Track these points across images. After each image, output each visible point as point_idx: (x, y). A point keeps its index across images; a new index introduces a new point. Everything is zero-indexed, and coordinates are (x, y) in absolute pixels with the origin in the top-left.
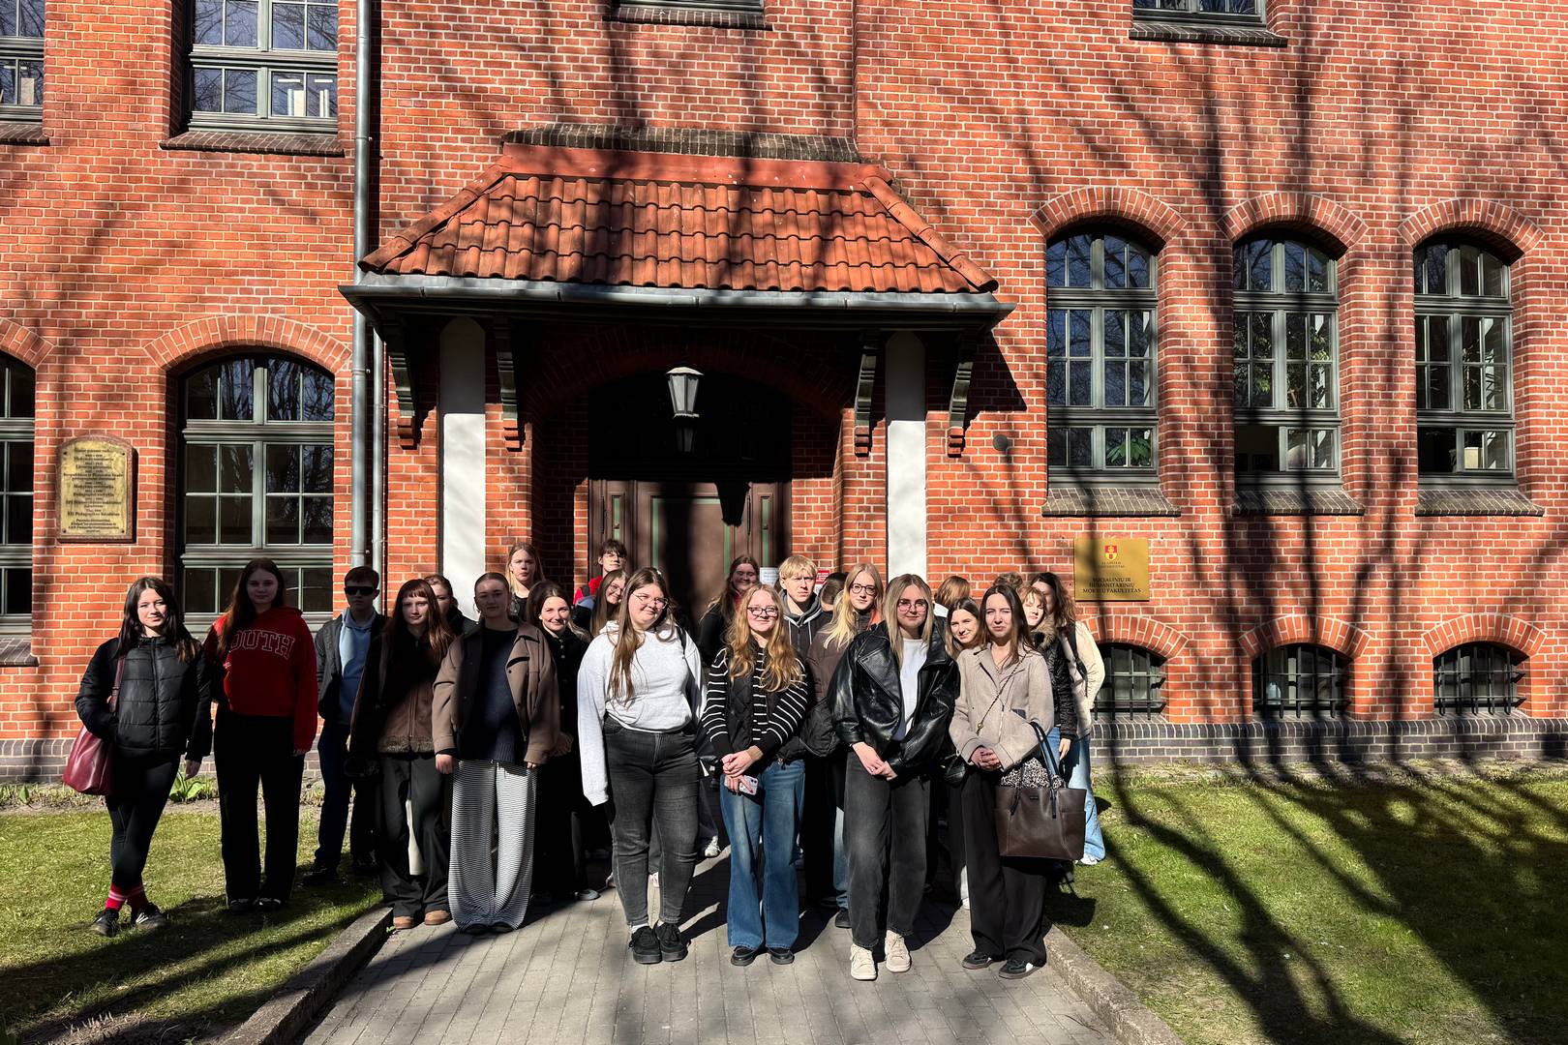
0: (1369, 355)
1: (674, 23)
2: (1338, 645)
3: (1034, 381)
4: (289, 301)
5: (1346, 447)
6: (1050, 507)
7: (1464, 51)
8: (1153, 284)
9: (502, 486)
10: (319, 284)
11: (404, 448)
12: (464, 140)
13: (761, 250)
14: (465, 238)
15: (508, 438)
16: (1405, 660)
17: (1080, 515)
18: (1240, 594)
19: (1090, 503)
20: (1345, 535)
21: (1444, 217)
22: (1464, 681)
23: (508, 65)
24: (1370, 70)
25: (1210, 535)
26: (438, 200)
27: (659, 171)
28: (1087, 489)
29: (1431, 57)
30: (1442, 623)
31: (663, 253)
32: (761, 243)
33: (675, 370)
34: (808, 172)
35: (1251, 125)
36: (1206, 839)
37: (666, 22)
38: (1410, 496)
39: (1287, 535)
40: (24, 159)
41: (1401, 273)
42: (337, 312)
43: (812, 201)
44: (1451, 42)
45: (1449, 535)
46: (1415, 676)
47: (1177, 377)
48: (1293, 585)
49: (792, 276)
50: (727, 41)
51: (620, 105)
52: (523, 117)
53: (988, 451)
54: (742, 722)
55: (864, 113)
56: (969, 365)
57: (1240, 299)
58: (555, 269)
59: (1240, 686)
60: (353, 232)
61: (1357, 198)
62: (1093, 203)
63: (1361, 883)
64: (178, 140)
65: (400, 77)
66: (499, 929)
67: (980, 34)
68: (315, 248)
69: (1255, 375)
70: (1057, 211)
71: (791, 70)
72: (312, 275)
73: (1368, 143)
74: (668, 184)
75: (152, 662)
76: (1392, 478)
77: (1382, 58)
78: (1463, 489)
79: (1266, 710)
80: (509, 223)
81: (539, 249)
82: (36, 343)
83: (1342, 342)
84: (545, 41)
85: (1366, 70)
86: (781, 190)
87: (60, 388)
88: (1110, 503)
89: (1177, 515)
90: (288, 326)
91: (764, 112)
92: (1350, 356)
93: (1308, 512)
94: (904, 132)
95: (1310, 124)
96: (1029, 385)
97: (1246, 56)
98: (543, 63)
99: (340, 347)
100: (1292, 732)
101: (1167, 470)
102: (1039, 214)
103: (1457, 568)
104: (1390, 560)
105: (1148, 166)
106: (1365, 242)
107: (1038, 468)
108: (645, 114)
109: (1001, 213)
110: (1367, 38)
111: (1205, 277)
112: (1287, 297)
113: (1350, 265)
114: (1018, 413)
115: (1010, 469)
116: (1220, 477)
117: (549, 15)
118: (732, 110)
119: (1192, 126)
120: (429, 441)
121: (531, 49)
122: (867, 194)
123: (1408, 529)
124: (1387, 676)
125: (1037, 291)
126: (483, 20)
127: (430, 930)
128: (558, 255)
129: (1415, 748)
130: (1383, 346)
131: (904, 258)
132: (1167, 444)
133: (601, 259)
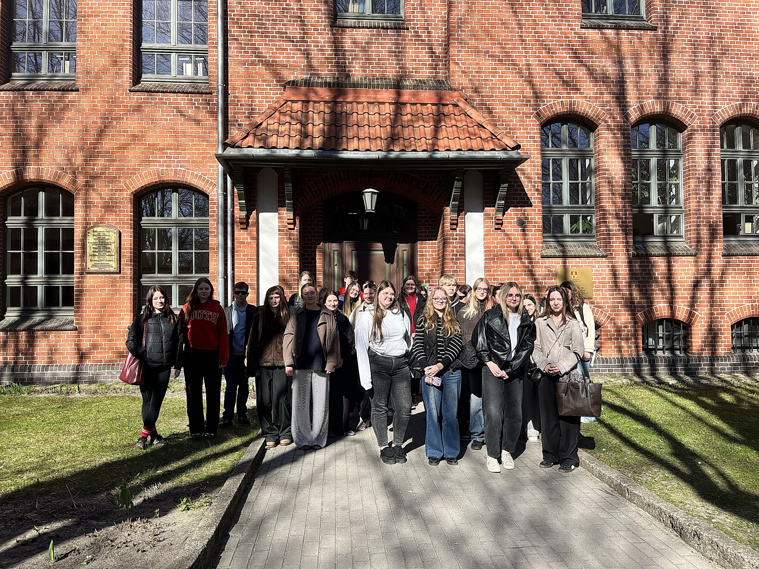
0: (699, 178)
1: (363, 27)
2: (684, 319)
3: (536, 193)
4: (188, 162)
5: (687, 223)
6: (544, 253)
7: (742, 32)
8: (592, 146)
9: (286, 246)
10: (202, 154)
11: (242, 229)
12: (266, 85)
13: (407, 132)
14: (270, 131)
15: (288, 224)
16: (717, 326)
17: (559, 257)
18: (636, 294)
19: (564, 251)
20: (687, 266)
21: (735, 111)
22: (746, 336)
23: (287, 49)
24: (697, 41)
25: (622, 266)
26: (255, 113)
27: (358, 97)
28: (561, 244)
29: (727, 35)
30: (735, 308)
31: (361, 135)
32: (407, 129)
33: (366, 190)
34: (427, 96)
35: (640, 68)
36: (638, 410)
37: (359, 27)
38: (719, 247)
39: (659, 266)
40: (67, 98)
41: (714, 138)
42: (210, 166)
43: (431, 109)
44: (736, 27)
45: (739, 266)
46: (721, 334)
47: (605, 191)
48: (662, 290)
49: (423, 144)
50: (388, 35)
51: (338, 67)
52: (294, 74)
53: (514, 226)
54: (433, 352)
55: (453, 67)
56: (506, 185)
57: (635, 154)
58: (312, 144)
59: (636, 339)
60: (217, 129)
61: (692, 103)
62: (563, 108)
63: (723, 430)
64: (137, 88)
65: (237, 56)
66: (316, 448)
67: (508, 28)
68: (199, 137)
69: (642, 189)
70: (546, 112)
71: (418, 48)
72: (199, 149)
73: (697, 76)
74: (362, 103)
75: (159, 324)
76: (710, 238)
77: (703, 35)
78: (744, 244)
79: (648, 351)
80: (290, 123)
81: (305, 135)
82: (74, 182)
83: (684, 173)
84: (303, 38)
85: (695, 41)
86: (415, 104)
87: (86, 203)
88: (573, 251)
89: (606, 257)
90: (188, 173)
91: (406, 68)
92: (689, 179)
93: (669, 255)
94: (472, 76)
95: (668, 67)
96: (534, 194)
97: (637, 35)
98: (302, 48)
99: (212, 183)
100: (661, 361)
101: (600, 235)
102: (537, 113)
103: (742, 281)
104: (710, 277)
105: (589, 89)
106: (696, 124)
107: (539, 235)
108: (349, 71)
109: (519, 113)
110: (696, 26)
111: (618, 142)
112: (657, 151)
113: (688, 135)
114: (528, 208)
115: (525, 235)
116: (626, 238)
117: (305, 25)
118: (390, 67)
119: (611, 69)
120: (253, 226)
121: (297, 42)
122: (456, 105)
123: (718, 262)
124: (708, 334)
125: (537, 150)
126: (275, 28)
127: (284, 448)
128: (313, 137)
129: (722, 369)
130: (705, 174)
131: (475, 135)
132: (600, 223)
133: (333, 138)
